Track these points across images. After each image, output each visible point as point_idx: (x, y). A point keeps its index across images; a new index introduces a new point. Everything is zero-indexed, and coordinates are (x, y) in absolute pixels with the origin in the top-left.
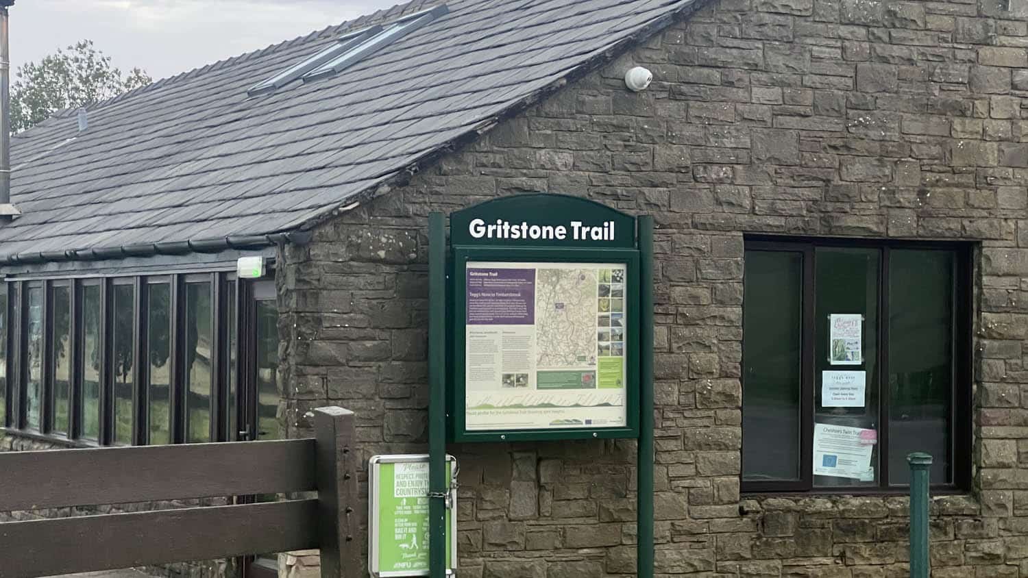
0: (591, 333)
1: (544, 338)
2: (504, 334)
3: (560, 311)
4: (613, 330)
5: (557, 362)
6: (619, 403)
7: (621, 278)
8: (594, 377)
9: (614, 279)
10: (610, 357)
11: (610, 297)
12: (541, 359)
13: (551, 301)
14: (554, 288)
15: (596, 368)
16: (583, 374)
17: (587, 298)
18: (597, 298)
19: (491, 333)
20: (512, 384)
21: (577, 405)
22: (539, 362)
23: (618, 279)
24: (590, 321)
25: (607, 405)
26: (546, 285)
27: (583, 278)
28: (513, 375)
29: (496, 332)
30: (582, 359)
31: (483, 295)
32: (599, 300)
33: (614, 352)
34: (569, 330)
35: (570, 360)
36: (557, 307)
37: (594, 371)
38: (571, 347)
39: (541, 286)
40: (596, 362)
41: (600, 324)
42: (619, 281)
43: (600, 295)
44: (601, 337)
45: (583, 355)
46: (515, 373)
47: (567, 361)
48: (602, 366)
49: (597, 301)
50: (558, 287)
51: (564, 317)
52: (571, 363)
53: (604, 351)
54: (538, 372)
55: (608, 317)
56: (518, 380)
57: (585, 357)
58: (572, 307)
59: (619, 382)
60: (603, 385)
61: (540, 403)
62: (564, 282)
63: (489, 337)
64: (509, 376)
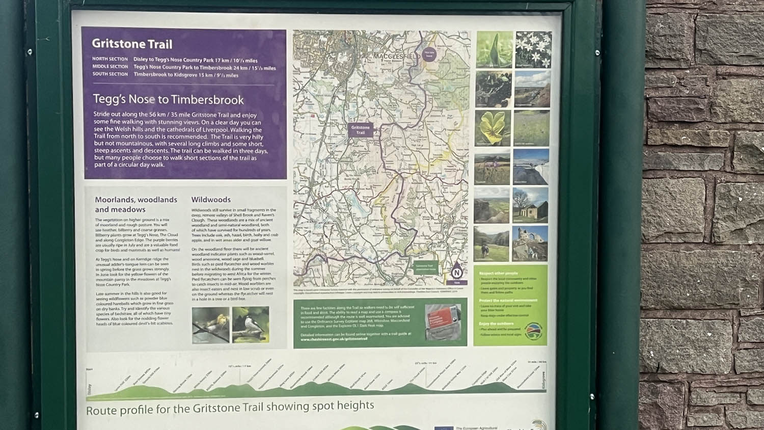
0: (454, 202)
1: (315, 214)
2: (198, 205)
3: (362, 143)
4: (517, 194)
5: (353, 278)
6: (535, 383)
7: (544, 55)
8: (462, 315)
9: (524, 58)
10: (510, 263)
11: (511, 107)
12: (307, 268)
13: (337, 116)
14: (344, 82)
15: (467, 292)
16: (429, 309)
17: (442, 107)
18: (473, 108)
19: (157, 200)
20: (221, 334)
21: (411, 389)
22: (302, 276)
23: (536, 57)
24: (451, 169)
25: (499, 388)
26: (319, 75)
27: (429, 55)
28: (224, 311)
29: (173, 200)
30: (429, 268)
31: (134, 99)
32: (479, 114)
33: (520, 250)
34: (390, 193)
35: (389, 271)
36: (352, 133)
37: (464, 301)
38: (395, 239)
39: (303, 77)
40: (469, 276)
41: (482, 177)
42: (539, 64)
43: (480, 101)
44: (482, 211)
45: (429, 257)
46: (230, 305)
47: (382, 274)
48: (486, 286)
49: (473, 116)
50: (355, 80)
51: (373, 159)
52: (394, 280)
53: (492, 249)
54: (297, 303)
55: (505, 159)
56: (239, 323)
57: (435, 263)
58: (396, 132)
59: (535, 331)
60: (487, 337)
61: (303, 382)
62: (373, 67)
63: (153, 211)
64: (211, 314)
